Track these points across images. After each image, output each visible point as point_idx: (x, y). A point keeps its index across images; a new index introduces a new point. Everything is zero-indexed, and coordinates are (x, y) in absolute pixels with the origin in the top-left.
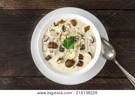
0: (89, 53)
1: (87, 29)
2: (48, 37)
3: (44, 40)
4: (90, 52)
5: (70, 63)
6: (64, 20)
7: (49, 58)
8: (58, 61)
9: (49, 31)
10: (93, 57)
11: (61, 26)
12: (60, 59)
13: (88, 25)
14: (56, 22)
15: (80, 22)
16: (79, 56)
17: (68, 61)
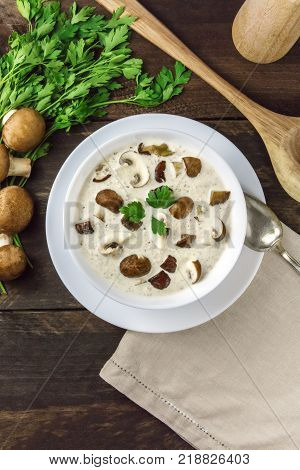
0: (197, 264)
1: (221, 198)
2: (108, 173)
3: (95, 176)
4: (202, 263)
5: (135, 268)
6: (172, 148)
7: (85, 228)
8: (107, 247)
9: (118, 158)
10: (203, 278)
11: (155, 159)
12: (114, 245)
13: (227, 190)
14: (148, 143)
15: (211, 172)
16: (167, 261)
17: (133, 258)
